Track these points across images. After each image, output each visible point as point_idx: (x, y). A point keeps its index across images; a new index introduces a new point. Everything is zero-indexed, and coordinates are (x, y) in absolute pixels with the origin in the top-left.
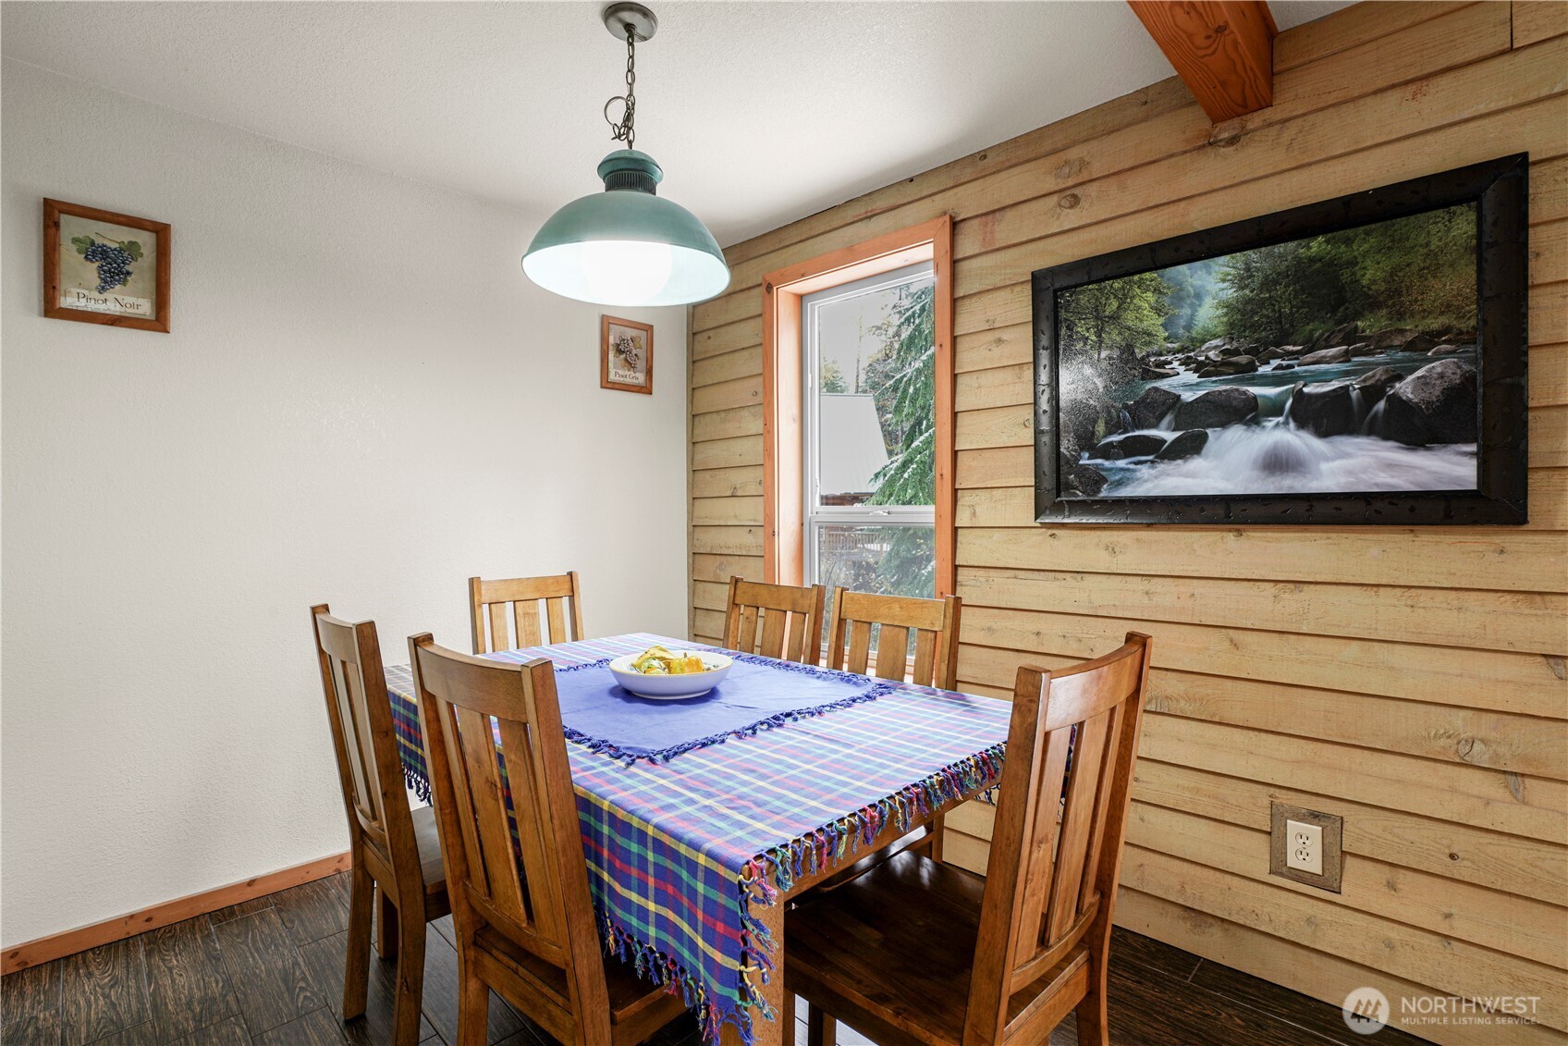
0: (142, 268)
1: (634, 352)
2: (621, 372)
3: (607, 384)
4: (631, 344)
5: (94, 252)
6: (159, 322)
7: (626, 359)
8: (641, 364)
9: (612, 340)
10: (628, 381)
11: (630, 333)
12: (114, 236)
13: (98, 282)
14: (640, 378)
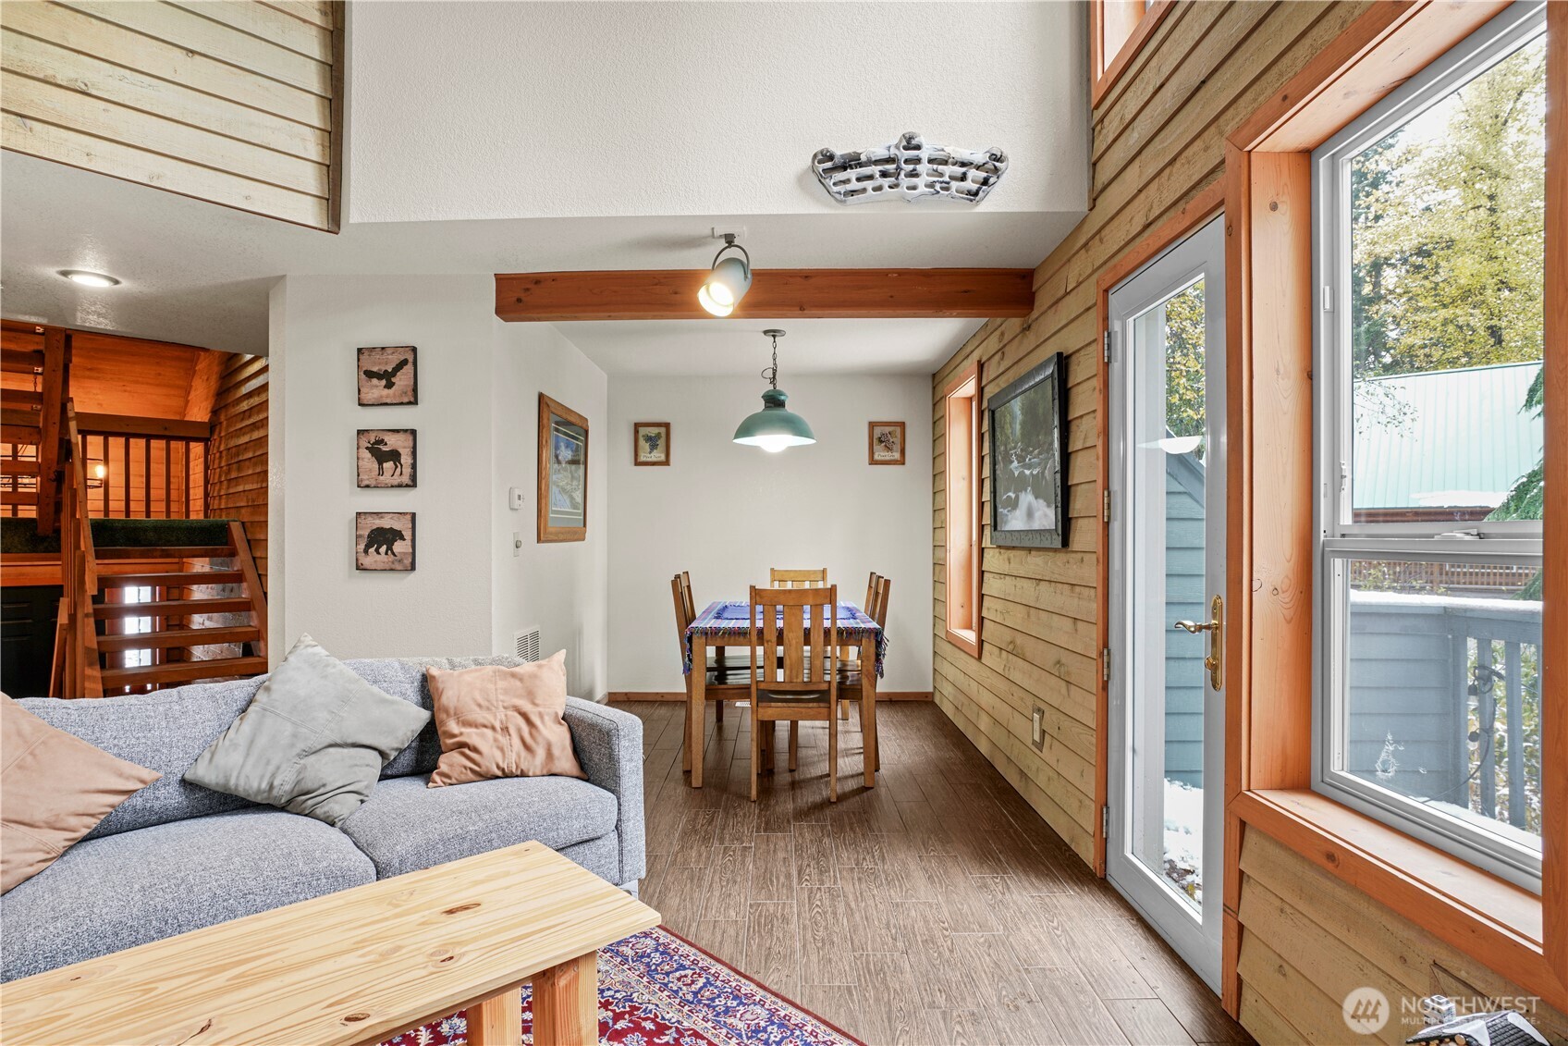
0: (662, 442)
1: (891, 440)
2: (882, 454)
3: (873, 462)
4: (889, 436)
5: (648, 439)
6: (667, 463)
7: (886, 446)
8: (897, 447)
9: (876, 436)
10: (887, 458)
11: (887, 429)
12: (653, 431)
13: (649, 450)
14: (897, 456)
